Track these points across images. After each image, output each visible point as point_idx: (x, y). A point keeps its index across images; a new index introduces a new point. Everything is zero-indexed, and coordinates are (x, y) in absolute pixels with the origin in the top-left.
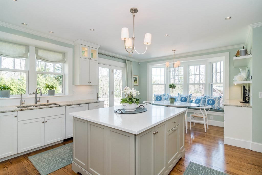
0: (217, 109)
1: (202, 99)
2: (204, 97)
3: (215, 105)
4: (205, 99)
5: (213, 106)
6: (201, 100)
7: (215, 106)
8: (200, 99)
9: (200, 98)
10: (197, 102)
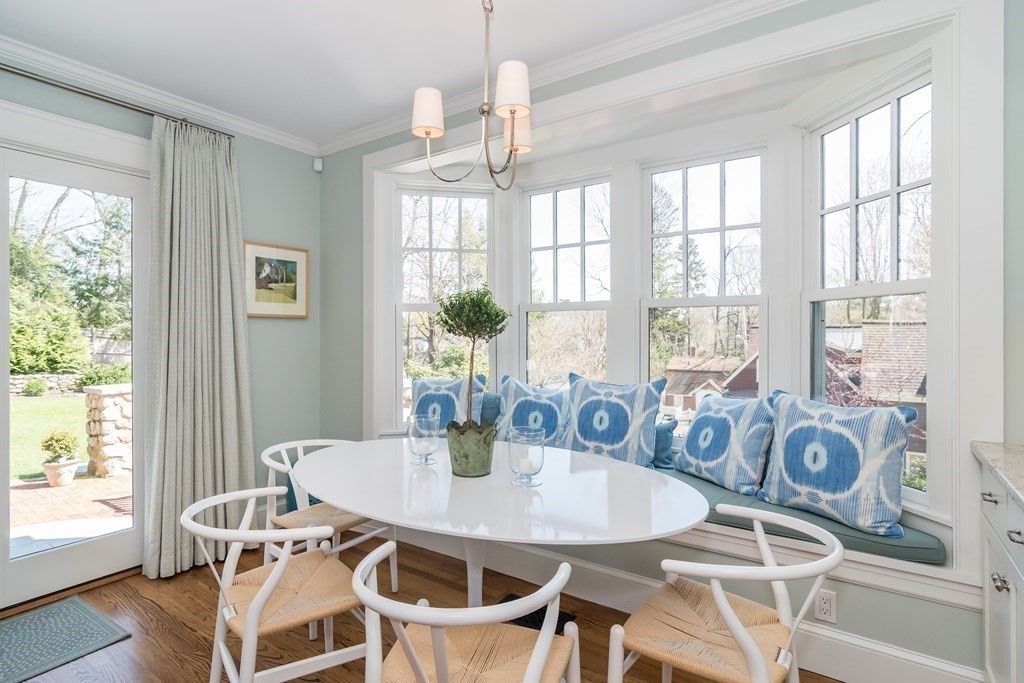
0: (882, 531)
1: (744, 422)
2: (760, 407)
3: (856, 486)
4: (762, 425)
5: (840, 496)
6: (733, 432)
7: (855, 498)
8: (725, 420)
9: (723, 415)
10: (704, 444)
